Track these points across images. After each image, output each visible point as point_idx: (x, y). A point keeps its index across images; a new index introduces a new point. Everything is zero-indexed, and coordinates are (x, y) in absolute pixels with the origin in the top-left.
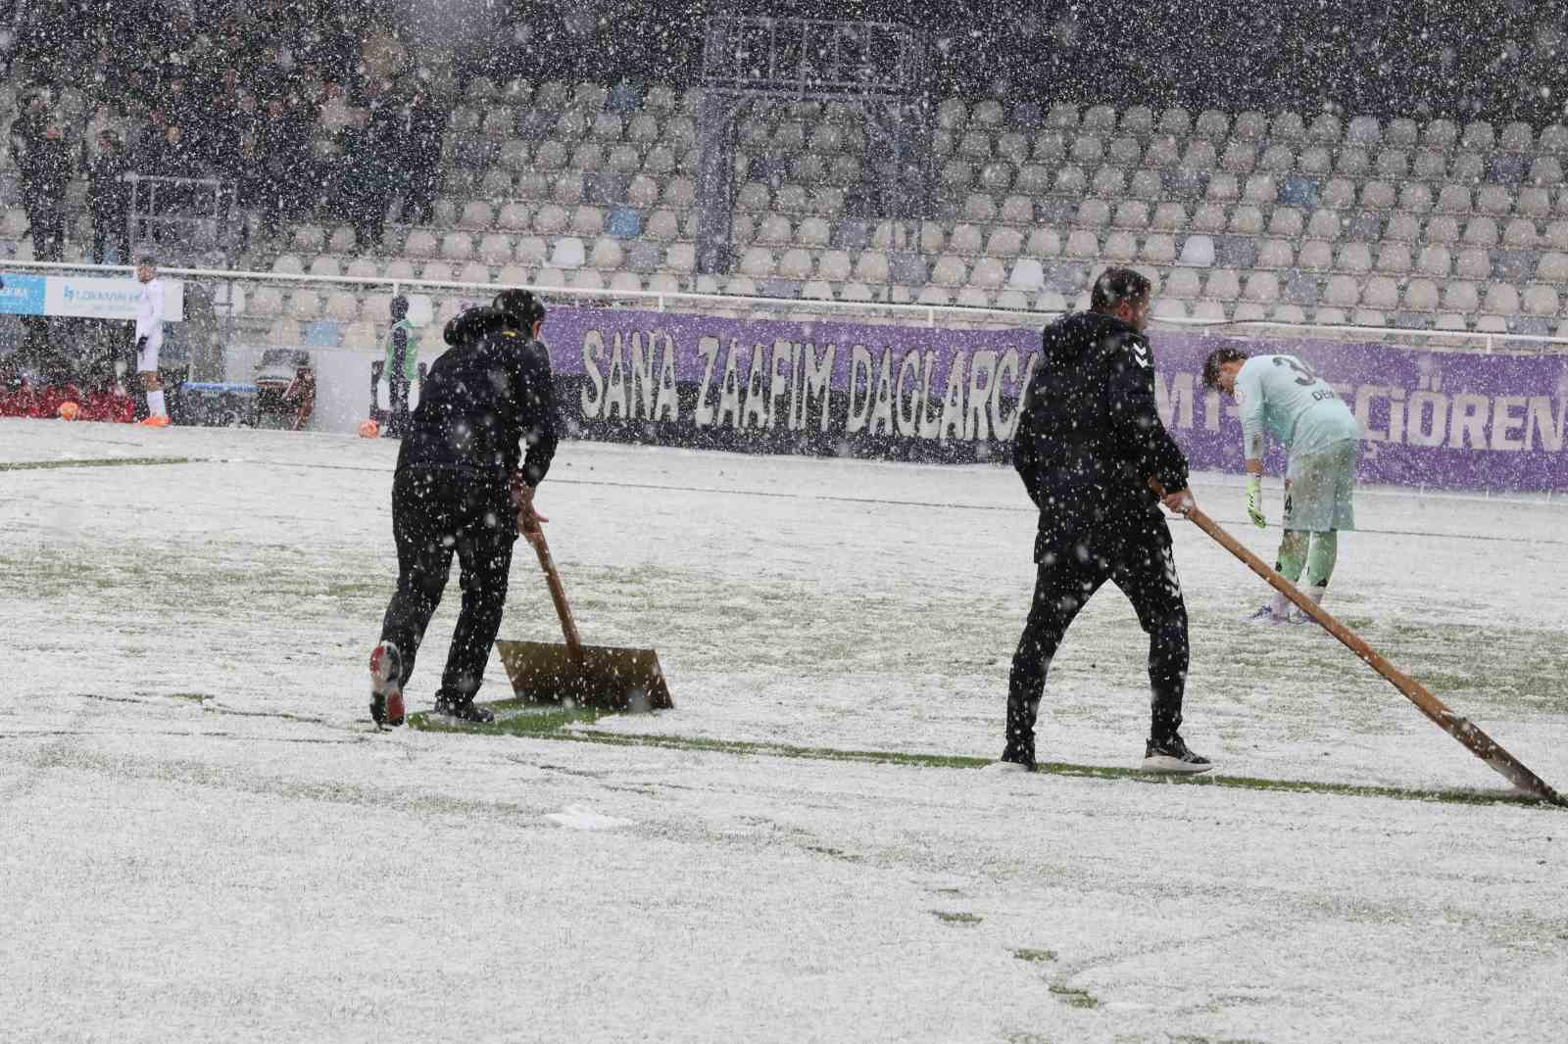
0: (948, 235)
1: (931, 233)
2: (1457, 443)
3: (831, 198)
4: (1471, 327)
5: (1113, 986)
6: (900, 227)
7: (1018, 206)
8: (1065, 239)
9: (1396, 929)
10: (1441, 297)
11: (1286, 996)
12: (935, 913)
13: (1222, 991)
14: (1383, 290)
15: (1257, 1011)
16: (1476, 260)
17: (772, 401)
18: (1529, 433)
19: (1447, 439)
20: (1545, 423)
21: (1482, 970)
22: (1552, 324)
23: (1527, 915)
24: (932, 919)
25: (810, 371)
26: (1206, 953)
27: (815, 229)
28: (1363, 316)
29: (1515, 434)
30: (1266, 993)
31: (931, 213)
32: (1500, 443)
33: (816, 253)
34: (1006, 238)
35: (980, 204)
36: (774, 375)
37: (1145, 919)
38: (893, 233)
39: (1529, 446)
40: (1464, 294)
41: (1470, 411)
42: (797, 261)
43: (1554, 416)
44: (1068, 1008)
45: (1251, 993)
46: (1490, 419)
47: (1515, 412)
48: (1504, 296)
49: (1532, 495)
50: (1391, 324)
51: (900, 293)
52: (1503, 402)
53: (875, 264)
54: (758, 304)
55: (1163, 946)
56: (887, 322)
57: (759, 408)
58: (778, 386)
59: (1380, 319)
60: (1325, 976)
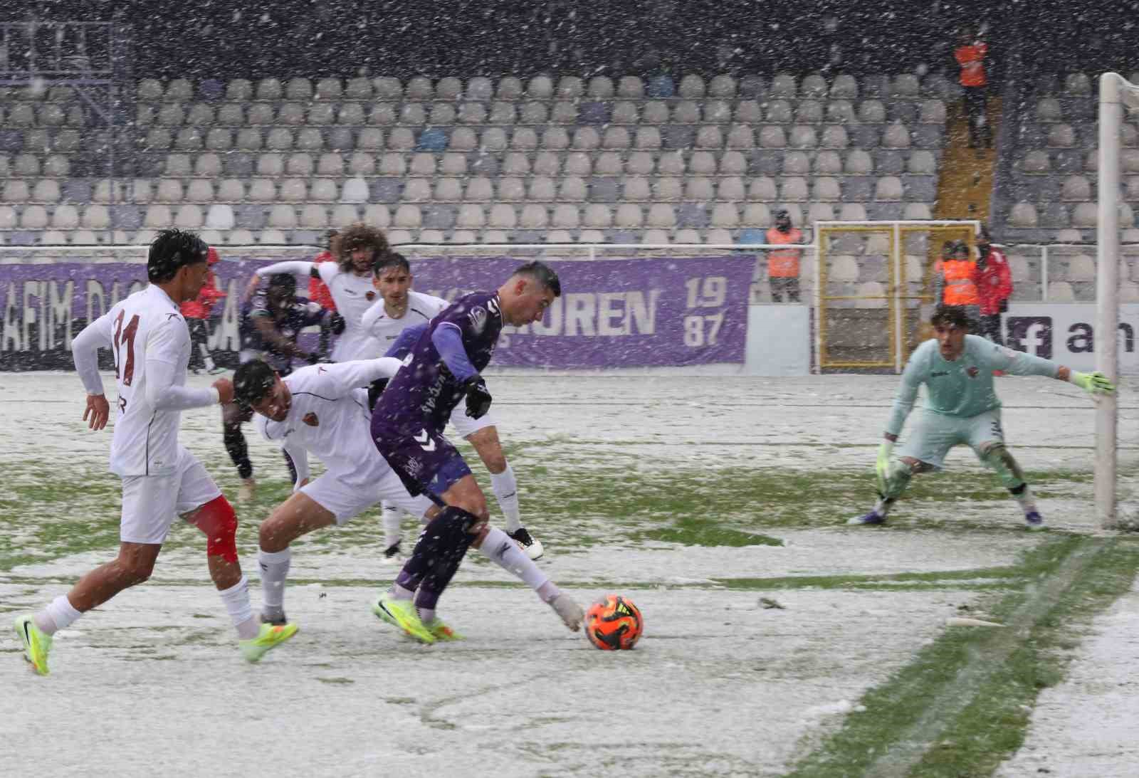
0: (155, 187)
1: (141, 188)
2: (572, 332)
3: (58, 164)
4: (575, 240)
5: (463, 716)
6: (117, 184)
7: (209, 162)
8: (247, 188)
9: (642, 671)
10: (550, 218)
11: (582, 715)
12: (318, 679)
13: (536, 715)
14: (503, 215)
15: (567, 726)
16: (575, 186)
17: (26, 327)
18: (627, 321)
19: (563, 329)
20: (639, 311)
21: (709, 692)
22: (638, 233)
23: (729, 658)
24: (319, 683)
25: (54, 302)
26: (516, 692)
27: (48, 189)
28: (489, 236)
29: (615, 322)
30: (568, 714)
31: (138, 173)
32: (605, 330)
33: (50, 209)
34: (201, 189)
35: (178, 162)
36: (26, 307)
37: (466, 674)
38: (112, 190)
39: (627, 332)
40: (567, 214)
41: (580, 306)
42: (35, 215)
43: (647, 307)
44: (438, 731)
45: (558, 715)
46: (597, 312)
47: (616, 305)
48: (599, 213)
49: (640, 369)
50: (511, 240)
51: (120, 237)
52: (606, 298)
53: (98, 214)
54: (7, 252)
55: (486, 690)
56: (111, 260)
57: (16, 335)
58: (29, 317)
59: (502, 237)
60: (606, 702)
